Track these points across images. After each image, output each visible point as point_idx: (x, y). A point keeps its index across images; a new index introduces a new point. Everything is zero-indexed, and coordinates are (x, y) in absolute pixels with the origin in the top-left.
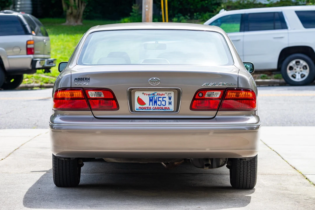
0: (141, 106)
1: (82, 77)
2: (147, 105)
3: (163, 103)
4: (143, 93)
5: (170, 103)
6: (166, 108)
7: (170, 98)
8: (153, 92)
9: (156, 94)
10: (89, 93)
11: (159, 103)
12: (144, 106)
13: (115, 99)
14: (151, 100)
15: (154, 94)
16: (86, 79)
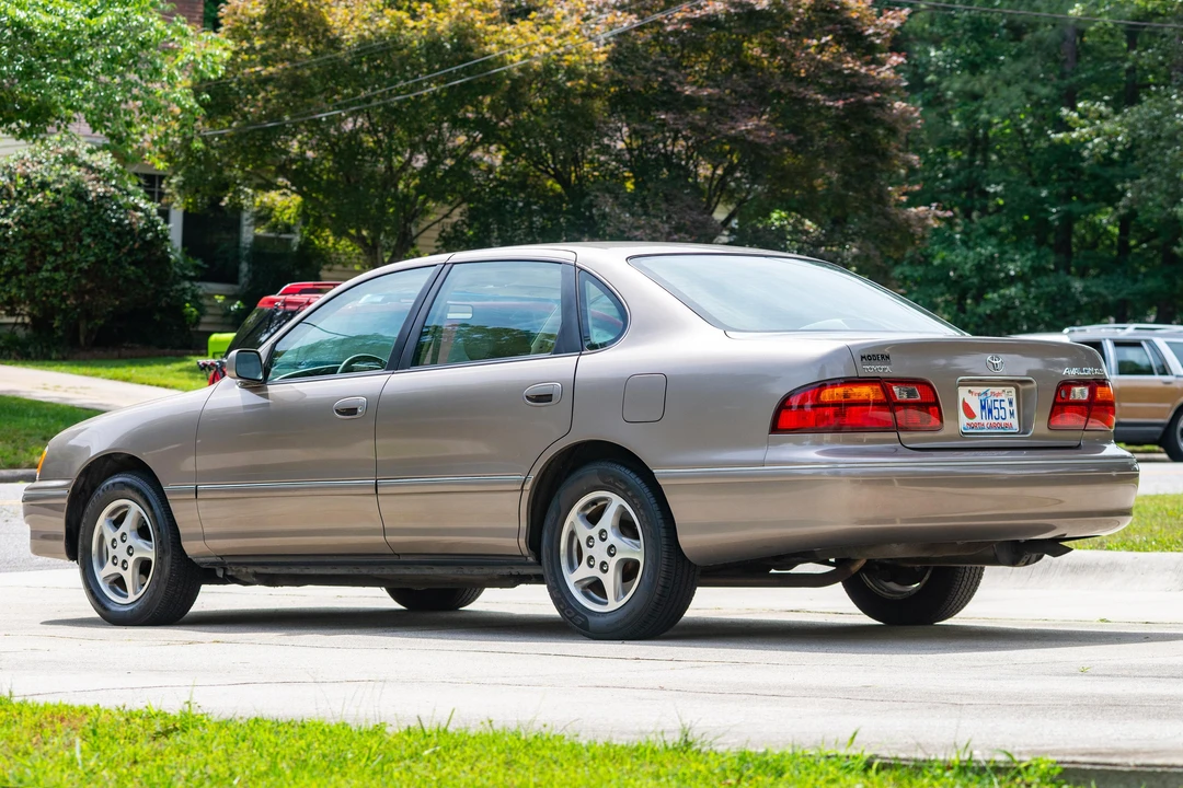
0: (970, 421)
1: (876, 353)
2: (977, 420)
3: (1002, 412)
4: (970, 391)
5: (1012, 414)
6: (1007, 426)
7: (1011, 403)
8: (985, 389)
9: (989, 394)
10: (896, 389)
11: (995, 412)
12: (973, 421)
13: (937, 404)
14: (983, 407)
15: (985, 393)
16: (882, 356)
